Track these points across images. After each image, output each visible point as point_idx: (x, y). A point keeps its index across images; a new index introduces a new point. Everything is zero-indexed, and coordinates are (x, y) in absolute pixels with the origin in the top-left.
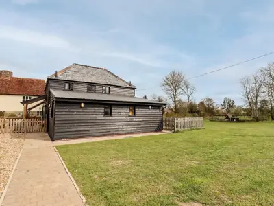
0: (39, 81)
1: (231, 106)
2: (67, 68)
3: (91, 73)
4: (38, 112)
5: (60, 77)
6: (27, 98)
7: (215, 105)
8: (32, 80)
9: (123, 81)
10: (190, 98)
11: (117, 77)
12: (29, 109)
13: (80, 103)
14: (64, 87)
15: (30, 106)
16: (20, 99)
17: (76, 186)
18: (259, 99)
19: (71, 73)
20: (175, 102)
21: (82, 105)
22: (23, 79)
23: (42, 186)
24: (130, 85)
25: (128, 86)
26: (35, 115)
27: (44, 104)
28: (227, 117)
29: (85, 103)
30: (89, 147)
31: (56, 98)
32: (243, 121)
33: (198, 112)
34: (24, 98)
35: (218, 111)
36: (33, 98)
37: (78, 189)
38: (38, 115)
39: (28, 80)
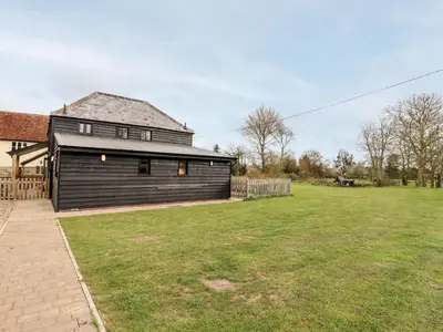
0: (39, 119)
1: (348, 163)
2: (84, 100)
3: (124, 108)
4: (38, 168)
5: (70, 113)
6: (19, 145)
7: (323, 161)
8: (28, 116)
9: (174, 121)
10: (286, 150)
11: (165, 115)
12: (24, 163)
13: (100, 155)
14: (78, 130)
15: (23, 158)
16: (8, 146)
17: (75, 264)
18: (386, 153)
19: (89, 108)
20: (262, 155)
21: (103, 158)
22: (12, 114)
23: (28, 264)
24: (185, 128)
25: (182, 130)
26: (33, 172)
27: (46, 156)
28: (337, 180)
29: (107, 156)
30: (111, 219)
31: (61, 147)
32: (359, 186)
33: (297, 171)
34: (14, 144)
35: (327, 170)
36: (29, 144)
37: (77, 267)
38: (38, 172)
39: (20, 115)
